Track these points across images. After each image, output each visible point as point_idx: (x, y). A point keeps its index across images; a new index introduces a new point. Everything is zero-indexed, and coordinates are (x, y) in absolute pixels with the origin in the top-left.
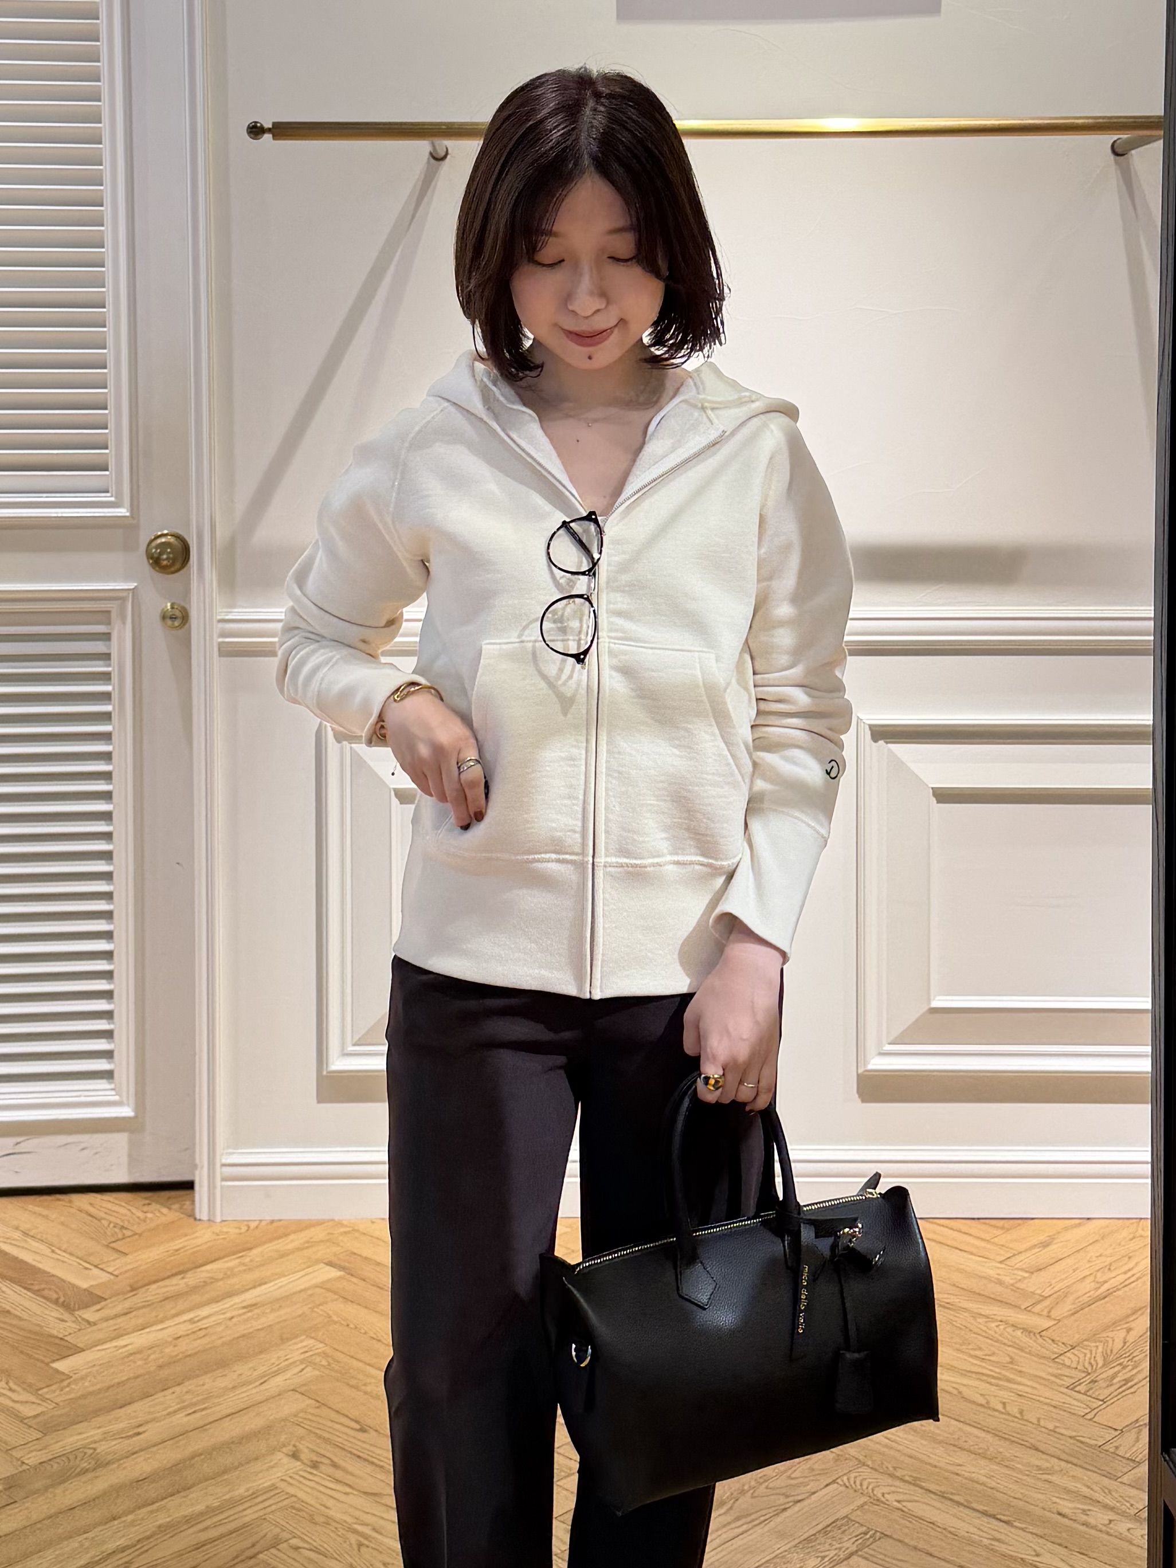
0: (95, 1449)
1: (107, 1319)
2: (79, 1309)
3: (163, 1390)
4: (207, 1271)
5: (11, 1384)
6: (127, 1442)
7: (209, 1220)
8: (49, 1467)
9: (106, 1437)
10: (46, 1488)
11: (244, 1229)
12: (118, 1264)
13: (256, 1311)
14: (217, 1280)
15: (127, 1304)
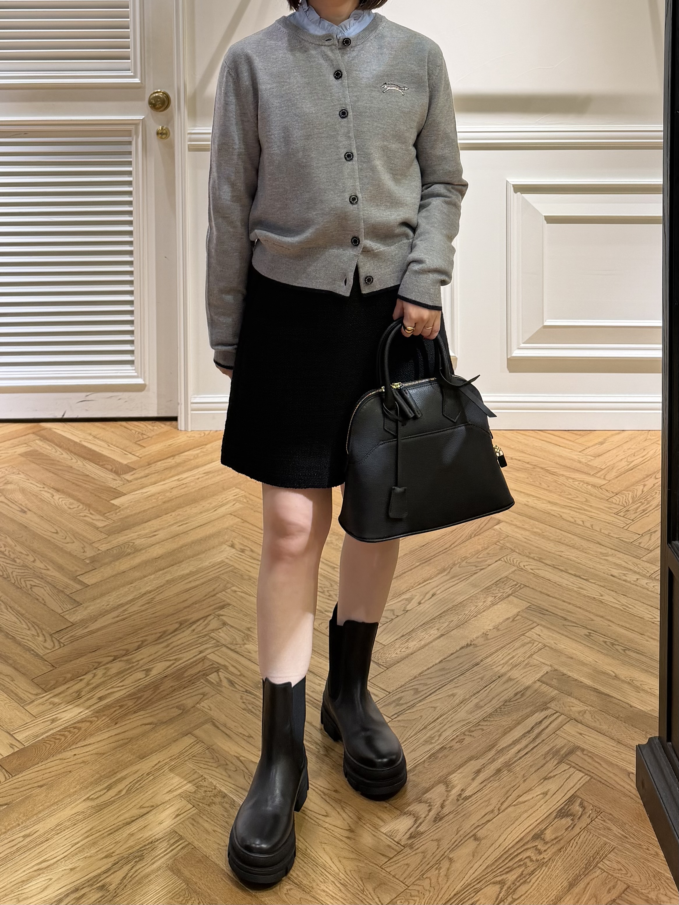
0: (134, 543)
1: (137, 479)
2: (123, 474)
3: (166, 514)
4: (185, 455)
5: (91, 511)
6: (150, 539)
7: (185, 430)
8: (111, 552)
9: (140, 537)
10: (111, 562)
11: (203, 435)
12: (140, 452)
13: (210, 475)
14: (191, 460)
15: (147, 472)
